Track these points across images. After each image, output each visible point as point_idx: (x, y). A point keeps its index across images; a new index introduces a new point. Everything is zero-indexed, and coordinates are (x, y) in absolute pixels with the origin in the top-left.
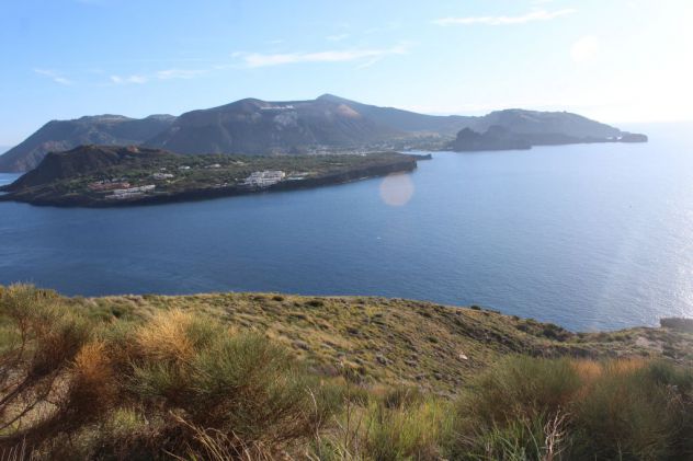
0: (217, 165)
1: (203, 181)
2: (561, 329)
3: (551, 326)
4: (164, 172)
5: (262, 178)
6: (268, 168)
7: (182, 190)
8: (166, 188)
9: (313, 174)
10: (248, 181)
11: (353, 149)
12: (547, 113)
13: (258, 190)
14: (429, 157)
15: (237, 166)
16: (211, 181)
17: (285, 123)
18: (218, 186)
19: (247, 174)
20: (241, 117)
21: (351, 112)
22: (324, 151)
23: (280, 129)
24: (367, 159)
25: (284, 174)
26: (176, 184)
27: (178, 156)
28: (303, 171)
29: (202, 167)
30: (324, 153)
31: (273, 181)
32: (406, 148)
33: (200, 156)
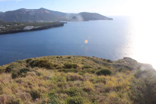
0: (16, 25)
1: (13, 29)
2: (111, 61)
3: (109, 60)
4: (3, 26)
5: (28, 28)
6: (30, 25)
7: (8, 31)
8: (4, 30)
9: (40, 27)
10: (25, 28)
11: (48, 21)
12: (92, 13)
13: (27, 31)
14: (66, 23)
15: (21, 25)
16: (15, 29)
17: (32, 15)
18: (17, 30)
19: (24, 27)
20: (21, 13)
21: (48, 12)
22: (42, 21)
23: (31, 16)
24: (53, 23)
25: (33, 27)
26: (6, 29)
27: (6, 22)
28: (37, 26)
29: (12, 25)
30: (42, 22)
31: (31, 28)
32: (61, 20)
33: (12, 22)
